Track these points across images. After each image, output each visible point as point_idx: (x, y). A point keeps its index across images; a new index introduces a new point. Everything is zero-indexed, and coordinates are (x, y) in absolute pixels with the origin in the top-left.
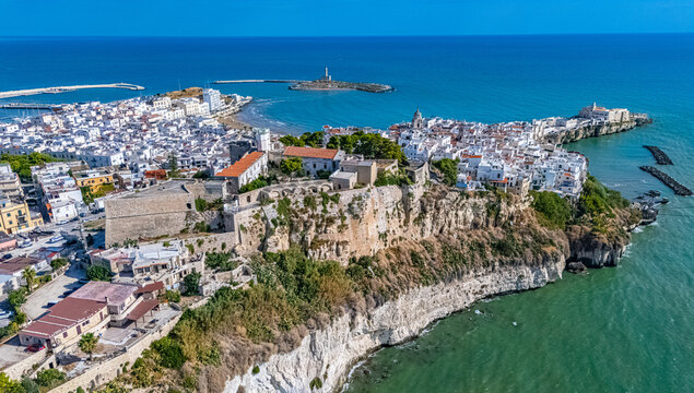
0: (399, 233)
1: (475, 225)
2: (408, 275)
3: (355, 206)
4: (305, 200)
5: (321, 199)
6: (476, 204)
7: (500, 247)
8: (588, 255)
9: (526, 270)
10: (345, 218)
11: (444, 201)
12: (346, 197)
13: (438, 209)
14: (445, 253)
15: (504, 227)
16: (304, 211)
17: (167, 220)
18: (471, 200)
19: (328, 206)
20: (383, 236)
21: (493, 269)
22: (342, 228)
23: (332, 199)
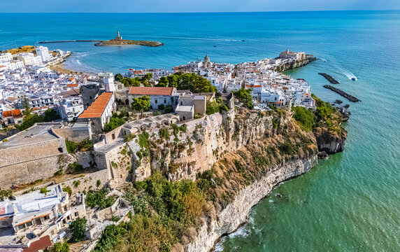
0: (224, 148)
1: (267, 135)
2: (237, 180)
3: (198, 133)
4: (160, 132)
5: (172, 130)
6: (267, 120)
7: (284, 149)
8: (327, 146)
9: (300, 162)
10: (192, 143)
11: (248, 120)
12: (191, 126)
13: (245, 127)
14: (254, 158)
15: (283, 134)
16: (160, 142)
17: (40, 165)
18: (264, 118)
19: (178, 135)
20: (215, 152)
21: (282, 165)
22: (190, 151)
23: (181, 129)
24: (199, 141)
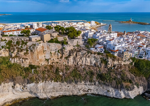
0: (56, 60)
1: (95, 65)
4: (17, 42)
5: (22, 43)
6: (95, 57)
9: (111, 89)
10: (28, 51)
11: (80, 53)
12: (30, 43)
18: (93, 55)
19: (23, 45)
20: (47, 60)
22: (26, 54)
23: (25, 44)
24: (31, 51)
